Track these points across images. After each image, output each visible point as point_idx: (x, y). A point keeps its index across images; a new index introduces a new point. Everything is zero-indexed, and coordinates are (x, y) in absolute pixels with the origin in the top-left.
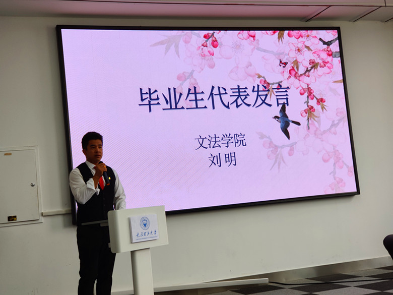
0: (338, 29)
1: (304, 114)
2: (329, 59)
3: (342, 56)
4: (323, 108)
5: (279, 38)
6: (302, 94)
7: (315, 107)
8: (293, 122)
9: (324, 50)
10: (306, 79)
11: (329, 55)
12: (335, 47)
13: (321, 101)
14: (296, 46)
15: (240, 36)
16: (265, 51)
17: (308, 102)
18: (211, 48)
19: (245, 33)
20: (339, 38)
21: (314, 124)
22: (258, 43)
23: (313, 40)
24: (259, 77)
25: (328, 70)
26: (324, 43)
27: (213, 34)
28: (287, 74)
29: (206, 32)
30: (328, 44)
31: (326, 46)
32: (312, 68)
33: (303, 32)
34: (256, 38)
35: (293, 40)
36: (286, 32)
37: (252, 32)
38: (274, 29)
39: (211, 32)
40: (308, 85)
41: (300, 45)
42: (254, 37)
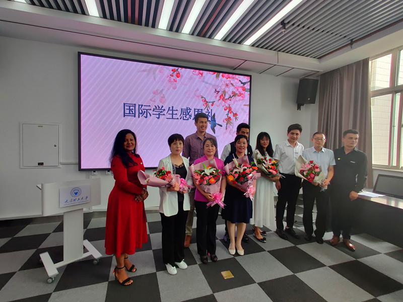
0: (250, 76)
1: (225, 121)
2: (243, 92)
3: (250, 92)
4: (236, 119)
5: (216, 77)
6: (225, 110)
7: (231, 118)
8: (218, 125)
9: (241, 87)
10: (229, 102)
11: (244, 90)
12: (247, 86)
13: (235, 115)
14: (226, 82)
15: (194, 72)
16: (207, 83)
17: (228, 114)
18: (175, 77)
19: (197, 71)
20: (250, 81)
21: (229, 127)
22: (204, 78)
23: (236, 81)
24: (202, 97)
25: (242, 99)
26: (242, 83)
27: (178, 69)
28: (218, 98)
29: (174, 68)
30: (244, 84)
31: (242, 85)
32: (233, 96)
33: (231, 75)
34: (204, 75)
35: (224, 79)
36: (221, 74)
37: (201, 71)
38: (215, 71)
39: (177, 68)
40: (229, 105)
41: (228, 82)
42: (202, 74)
